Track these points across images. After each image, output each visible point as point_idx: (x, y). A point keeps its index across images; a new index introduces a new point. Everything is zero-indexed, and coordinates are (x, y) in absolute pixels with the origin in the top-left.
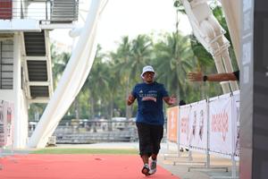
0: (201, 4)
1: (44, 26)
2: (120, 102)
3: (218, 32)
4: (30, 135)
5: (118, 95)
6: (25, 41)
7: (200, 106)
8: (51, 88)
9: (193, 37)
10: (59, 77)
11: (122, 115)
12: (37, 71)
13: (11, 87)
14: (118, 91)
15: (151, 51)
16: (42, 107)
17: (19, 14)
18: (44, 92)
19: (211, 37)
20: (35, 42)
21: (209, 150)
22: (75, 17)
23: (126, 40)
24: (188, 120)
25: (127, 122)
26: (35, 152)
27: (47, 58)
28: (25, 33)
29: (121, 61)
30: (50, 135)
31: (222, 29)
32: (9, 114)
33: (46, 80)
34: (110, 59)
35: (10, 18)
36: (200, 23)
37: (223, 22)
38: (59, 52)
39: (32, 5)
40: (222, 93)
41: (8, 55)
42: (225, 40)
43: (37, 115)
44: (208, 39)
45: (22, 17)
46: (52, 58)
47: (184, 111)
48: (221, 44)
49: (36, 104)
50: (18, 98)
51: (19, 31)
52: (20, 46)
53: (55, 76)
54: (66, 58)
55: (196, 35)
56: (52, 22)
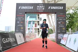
7: (52, 34)
9: (51, 29)
18: (39, 33)
27: (39, 30)
30: (40, 37)
41: (36, 30)
45: (37, 27)
47: (51, 35)
50: (37, 34)
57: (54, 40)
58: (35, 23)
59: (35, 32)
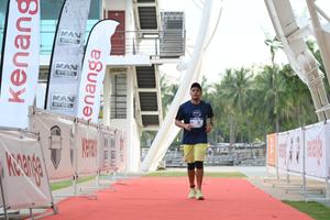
0: (297, 40)
1: (154, 61)
2: (225, 129)
3: (313, 64)
4: (142, 160)
5: (223, 123)
6: (138, 78)
7: (296, 133)
8: (161, 117)
9: (288, 69)
10: (168, 106)
11: (227, 140)
12: (148, 102)
13: (124, 116)
14: (223, 119)
15: (251, 82)
16: (154, 134)
17: (131, 50)
18: (154, 121)
19: (307, 69)
20: (146, 75)
21: (305, 173)
22: (183, 53)
23: (229, 72)
24: (285, 145)
25: (230, 148)
26: (147, 176)
27: (158, 90)
28: (137, 68)
29: (224, 92)
30: (160, 160)
31: (317, 62)
32: (122, 141)
33: (156, 110)
34: (215, 90)
35: (123, 54)
36: (297, 57)
37: (317, 56)
38: (169, 85)
39: (143, 42)
40: (317, 121)
41: (122, 87)
42: (320, 72)
43: (149, 141)
44: (304, 71)
45: (134, 53)
46: (162, 89)
48: (316, 75)
49: (149, 132)
50: (131, 127)
51: (131, 66)
52: (132, 80)
53: (164, 106)
54: (175, 89)
55: (293, 67)
56: (161, 57)
57: (322, 192)
58: (104, 6)
59: (108, 113)
